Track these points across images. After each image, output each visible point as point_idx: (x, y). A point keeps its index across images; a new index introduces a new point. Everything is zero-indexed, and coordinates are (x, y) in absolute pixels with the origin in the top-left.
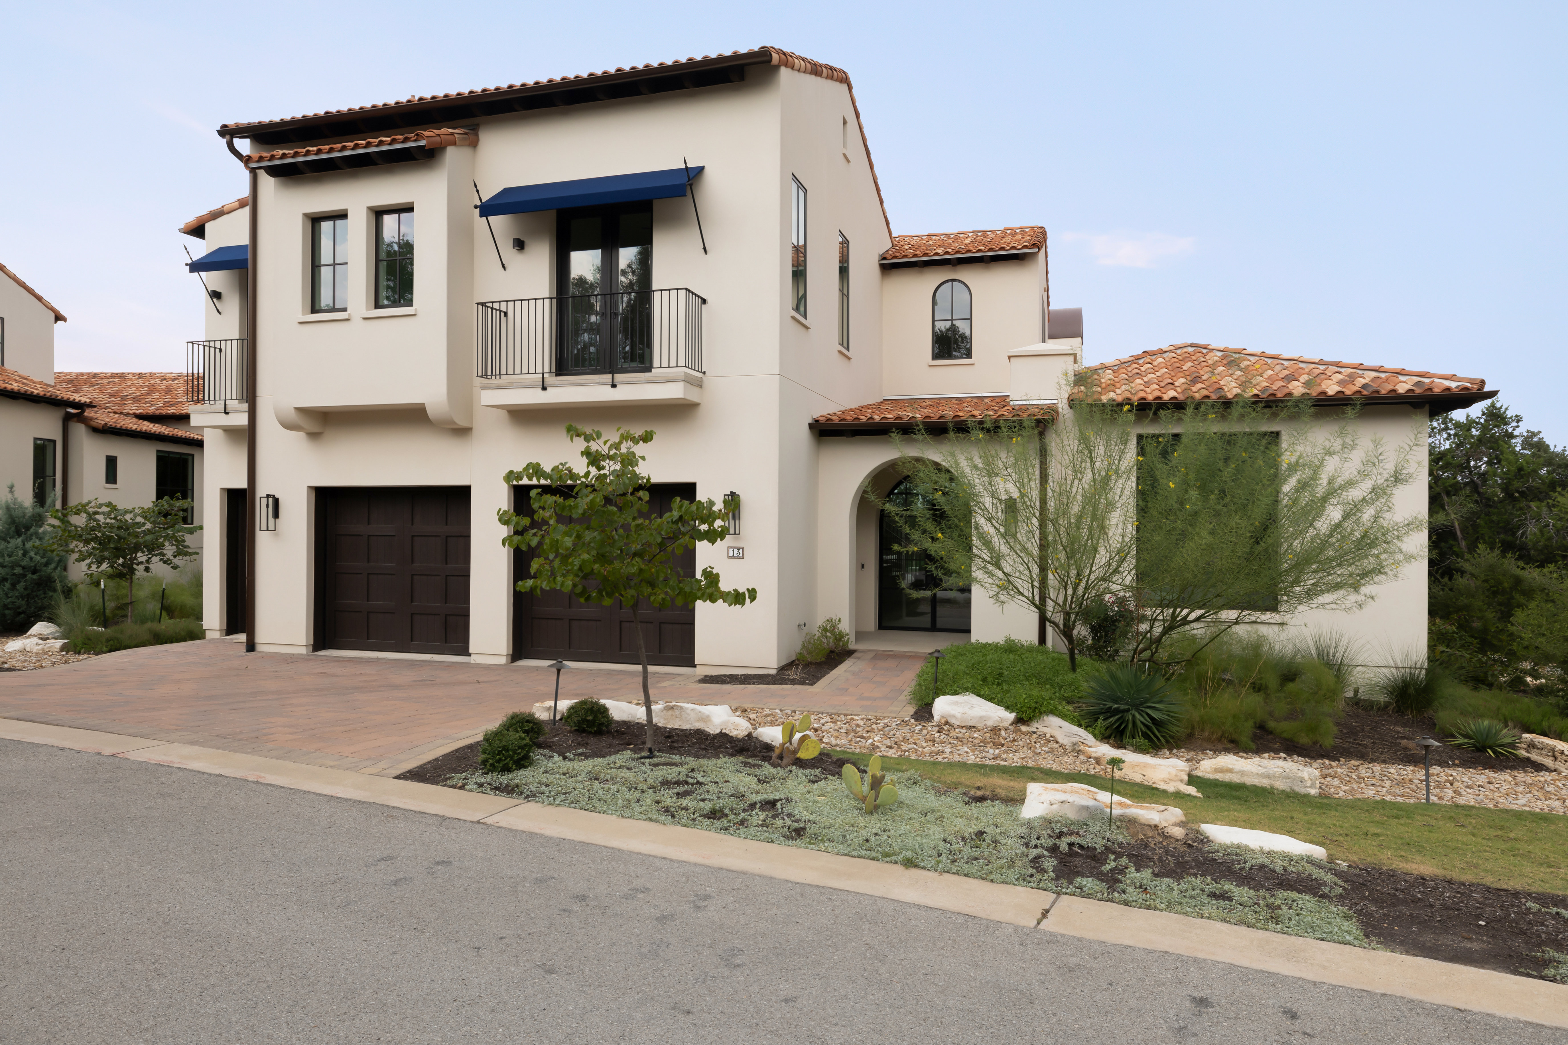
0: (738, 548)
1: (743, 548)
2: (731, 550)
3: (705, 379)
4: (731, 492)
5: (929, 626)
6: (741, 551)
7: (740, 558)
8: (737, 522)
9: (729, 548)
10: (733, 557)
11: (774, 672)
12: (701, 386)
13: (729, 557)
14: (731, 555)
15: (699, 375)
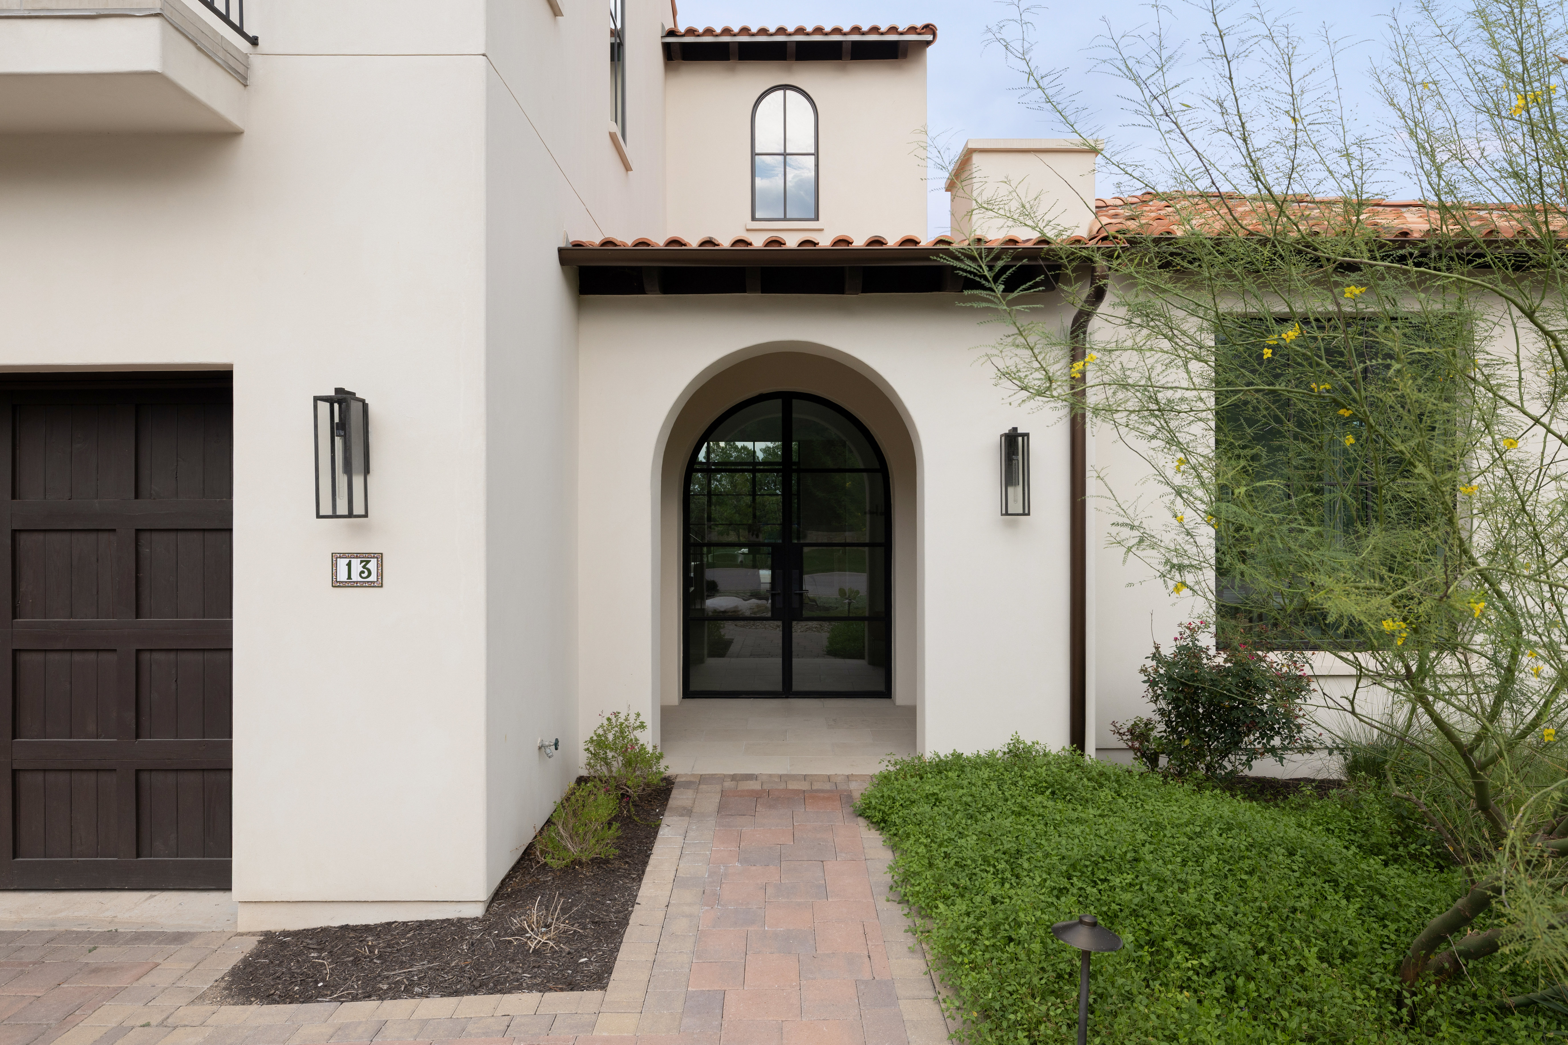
0: (365, 558)
1: (379, 557)
2: (342, 563)
3: (256, 61)
4: (338, 391)
5: (779, 688)
6: (372, 565)
7: (371, 585)
8: (358, 481)
9: (335, 557)
10: (349, 584)
11: (478, 911)
12: (243, 80)
13: (336, 584)
14: (342, 576)
15: (243, 45)
